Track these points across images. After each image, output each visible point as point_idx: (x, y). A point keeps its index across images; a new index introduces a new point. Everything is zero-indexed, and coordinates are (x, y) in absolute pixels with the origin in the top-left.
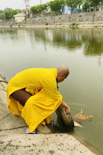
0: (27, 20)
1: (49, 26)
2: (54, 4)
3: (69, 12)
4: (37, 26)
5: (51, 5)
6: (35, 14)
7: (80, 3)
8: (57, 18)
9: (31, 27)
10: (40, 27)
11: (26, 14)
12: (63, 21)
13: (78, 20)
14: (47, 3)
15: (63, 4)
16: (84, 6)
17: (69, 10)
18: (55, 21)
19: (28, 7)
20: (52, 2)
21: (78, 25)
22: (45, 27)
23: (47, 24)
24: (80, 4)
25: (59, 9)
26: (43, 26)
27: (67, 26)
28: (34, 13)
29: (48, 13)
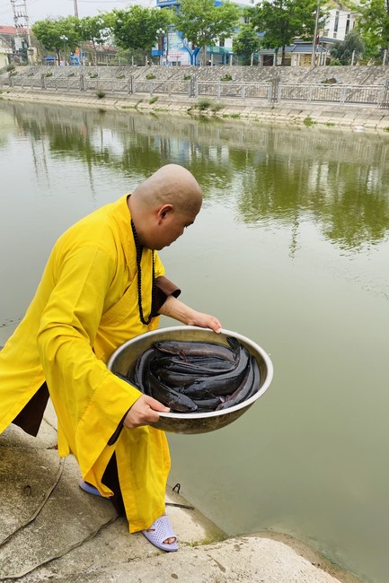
0: (19, 69)
1: (108, 104)
2: (130, 24)
3: (185, 58)
4: (59, 98)
5: (119, 26)
6: (52, 50)
7: (226, 31)
8: (140, 74)
9: (36, 101)
10: (72, 104)
11: (14, 48)
12: (162, 88)
13: (220, 91)
14: (100, 14)
15: (163, 27)
16: (240, 44)
17: (185, 48)
18: (134, 85)
19: (21, 21)
20: (120, 15)
21: (218, 108)
22: (94, 106)
23: (101, 96)
24: (225, 33)
25: (146, 41)
26: (85, 100)
27: (177, 108)
28: (48, 49)
29: (101, 50)
